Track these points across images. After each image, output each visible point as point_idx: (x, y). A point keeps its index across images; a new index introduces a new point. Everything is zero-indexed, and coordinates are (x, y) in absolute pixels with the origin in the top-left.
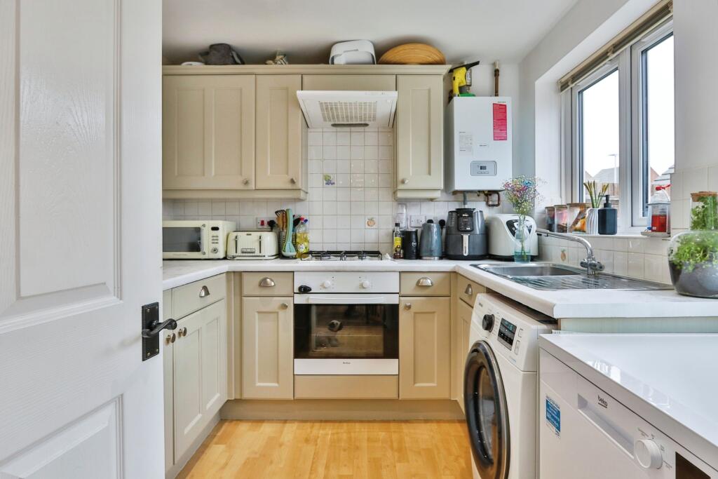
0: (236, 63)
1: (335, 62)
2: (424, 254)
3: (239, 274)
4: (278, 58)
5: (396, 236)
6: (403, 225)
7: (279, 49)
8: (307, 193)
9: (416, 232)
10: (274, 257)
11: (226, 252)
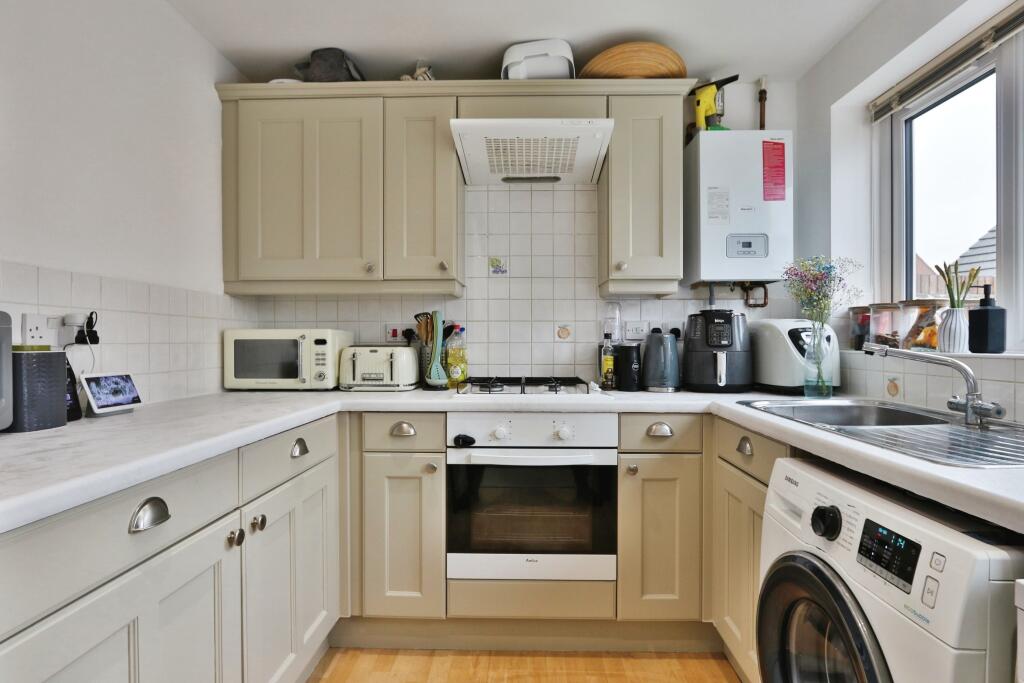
0: (353, 79)
1: (510, 75)
2: (651, 383)
3: (358, 415)
4: (419, 72)
5: (605, 354)
6: (616, 336)
7: (421, 58)
8: (463, 286)
9: (638, 347)
10: (413, 387)
11: (338, 379)
